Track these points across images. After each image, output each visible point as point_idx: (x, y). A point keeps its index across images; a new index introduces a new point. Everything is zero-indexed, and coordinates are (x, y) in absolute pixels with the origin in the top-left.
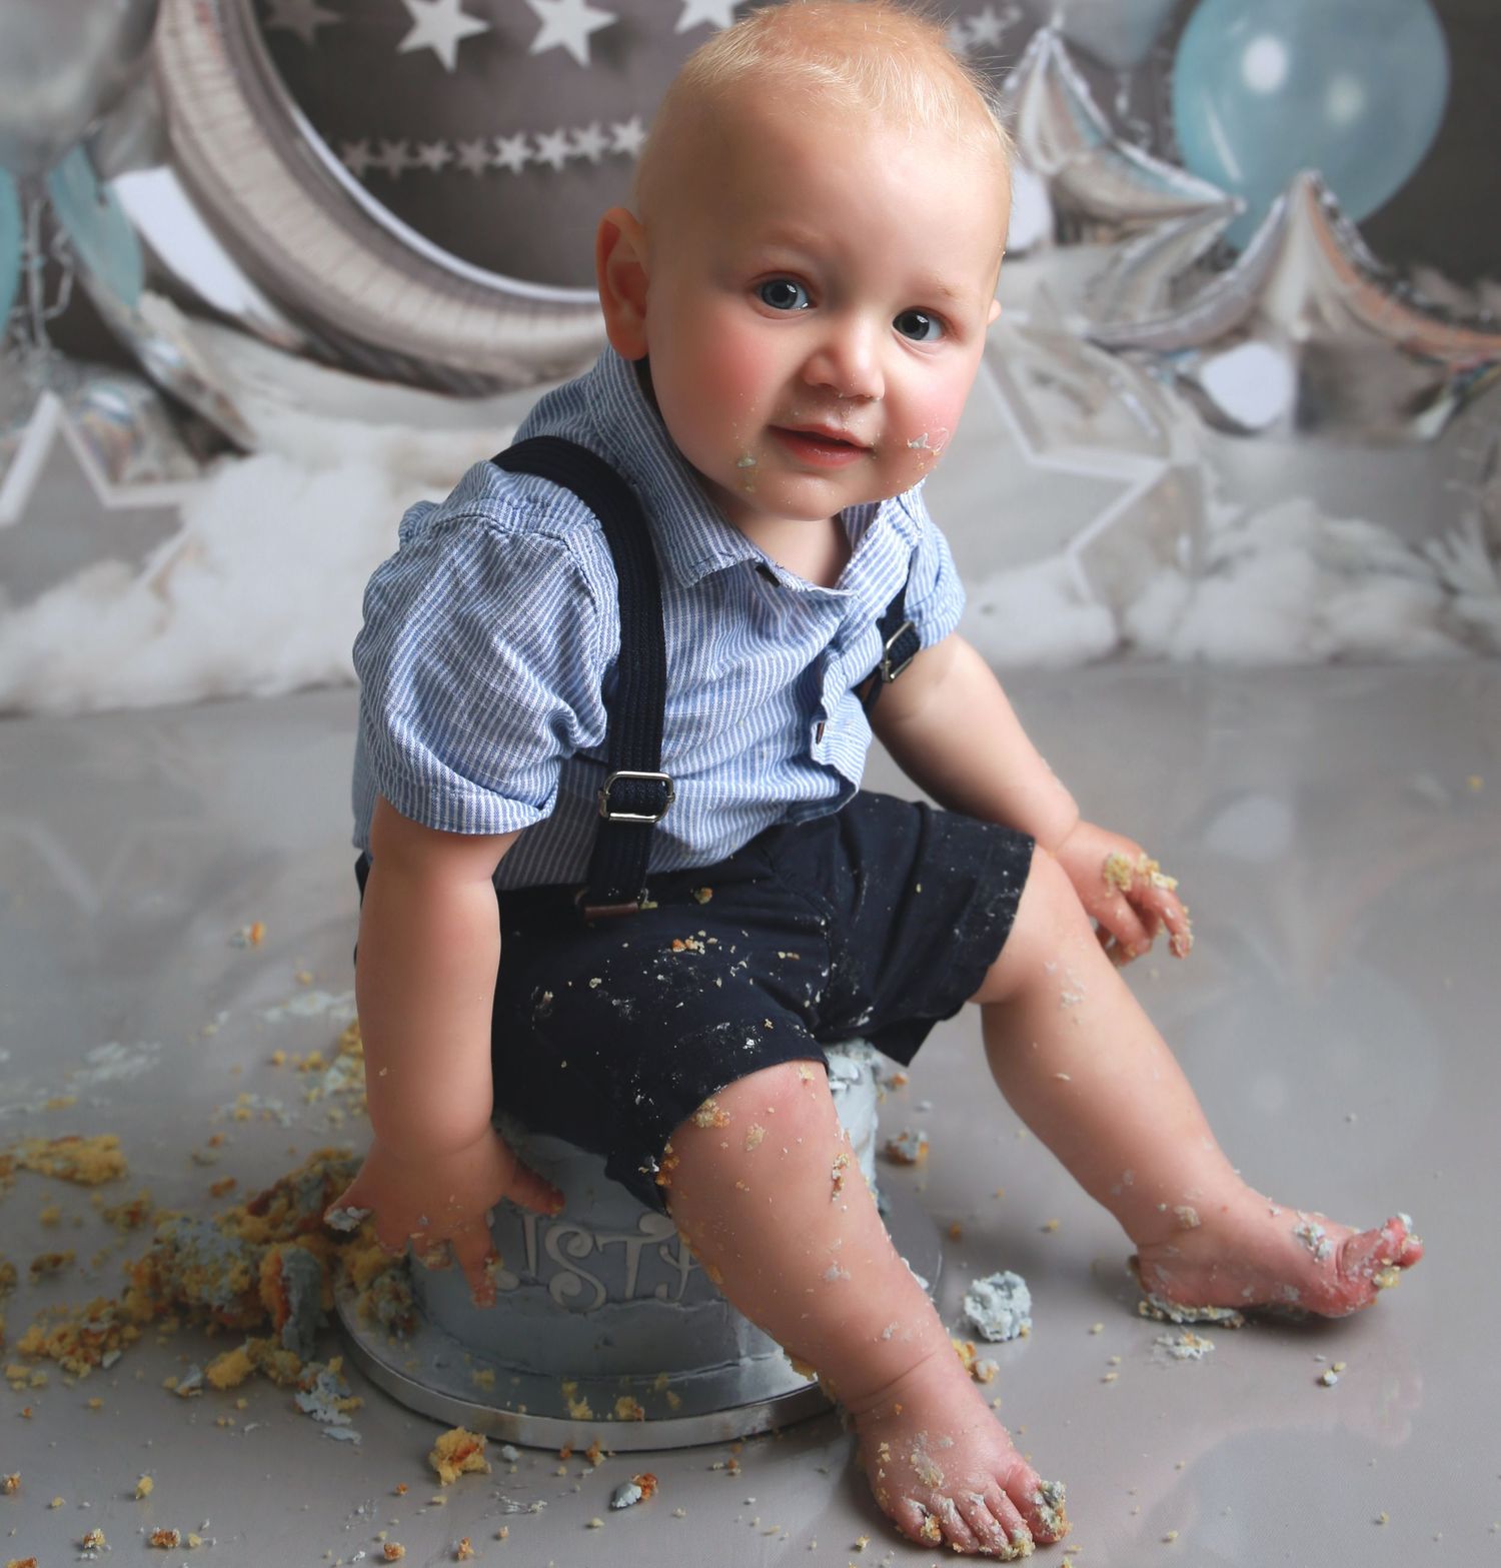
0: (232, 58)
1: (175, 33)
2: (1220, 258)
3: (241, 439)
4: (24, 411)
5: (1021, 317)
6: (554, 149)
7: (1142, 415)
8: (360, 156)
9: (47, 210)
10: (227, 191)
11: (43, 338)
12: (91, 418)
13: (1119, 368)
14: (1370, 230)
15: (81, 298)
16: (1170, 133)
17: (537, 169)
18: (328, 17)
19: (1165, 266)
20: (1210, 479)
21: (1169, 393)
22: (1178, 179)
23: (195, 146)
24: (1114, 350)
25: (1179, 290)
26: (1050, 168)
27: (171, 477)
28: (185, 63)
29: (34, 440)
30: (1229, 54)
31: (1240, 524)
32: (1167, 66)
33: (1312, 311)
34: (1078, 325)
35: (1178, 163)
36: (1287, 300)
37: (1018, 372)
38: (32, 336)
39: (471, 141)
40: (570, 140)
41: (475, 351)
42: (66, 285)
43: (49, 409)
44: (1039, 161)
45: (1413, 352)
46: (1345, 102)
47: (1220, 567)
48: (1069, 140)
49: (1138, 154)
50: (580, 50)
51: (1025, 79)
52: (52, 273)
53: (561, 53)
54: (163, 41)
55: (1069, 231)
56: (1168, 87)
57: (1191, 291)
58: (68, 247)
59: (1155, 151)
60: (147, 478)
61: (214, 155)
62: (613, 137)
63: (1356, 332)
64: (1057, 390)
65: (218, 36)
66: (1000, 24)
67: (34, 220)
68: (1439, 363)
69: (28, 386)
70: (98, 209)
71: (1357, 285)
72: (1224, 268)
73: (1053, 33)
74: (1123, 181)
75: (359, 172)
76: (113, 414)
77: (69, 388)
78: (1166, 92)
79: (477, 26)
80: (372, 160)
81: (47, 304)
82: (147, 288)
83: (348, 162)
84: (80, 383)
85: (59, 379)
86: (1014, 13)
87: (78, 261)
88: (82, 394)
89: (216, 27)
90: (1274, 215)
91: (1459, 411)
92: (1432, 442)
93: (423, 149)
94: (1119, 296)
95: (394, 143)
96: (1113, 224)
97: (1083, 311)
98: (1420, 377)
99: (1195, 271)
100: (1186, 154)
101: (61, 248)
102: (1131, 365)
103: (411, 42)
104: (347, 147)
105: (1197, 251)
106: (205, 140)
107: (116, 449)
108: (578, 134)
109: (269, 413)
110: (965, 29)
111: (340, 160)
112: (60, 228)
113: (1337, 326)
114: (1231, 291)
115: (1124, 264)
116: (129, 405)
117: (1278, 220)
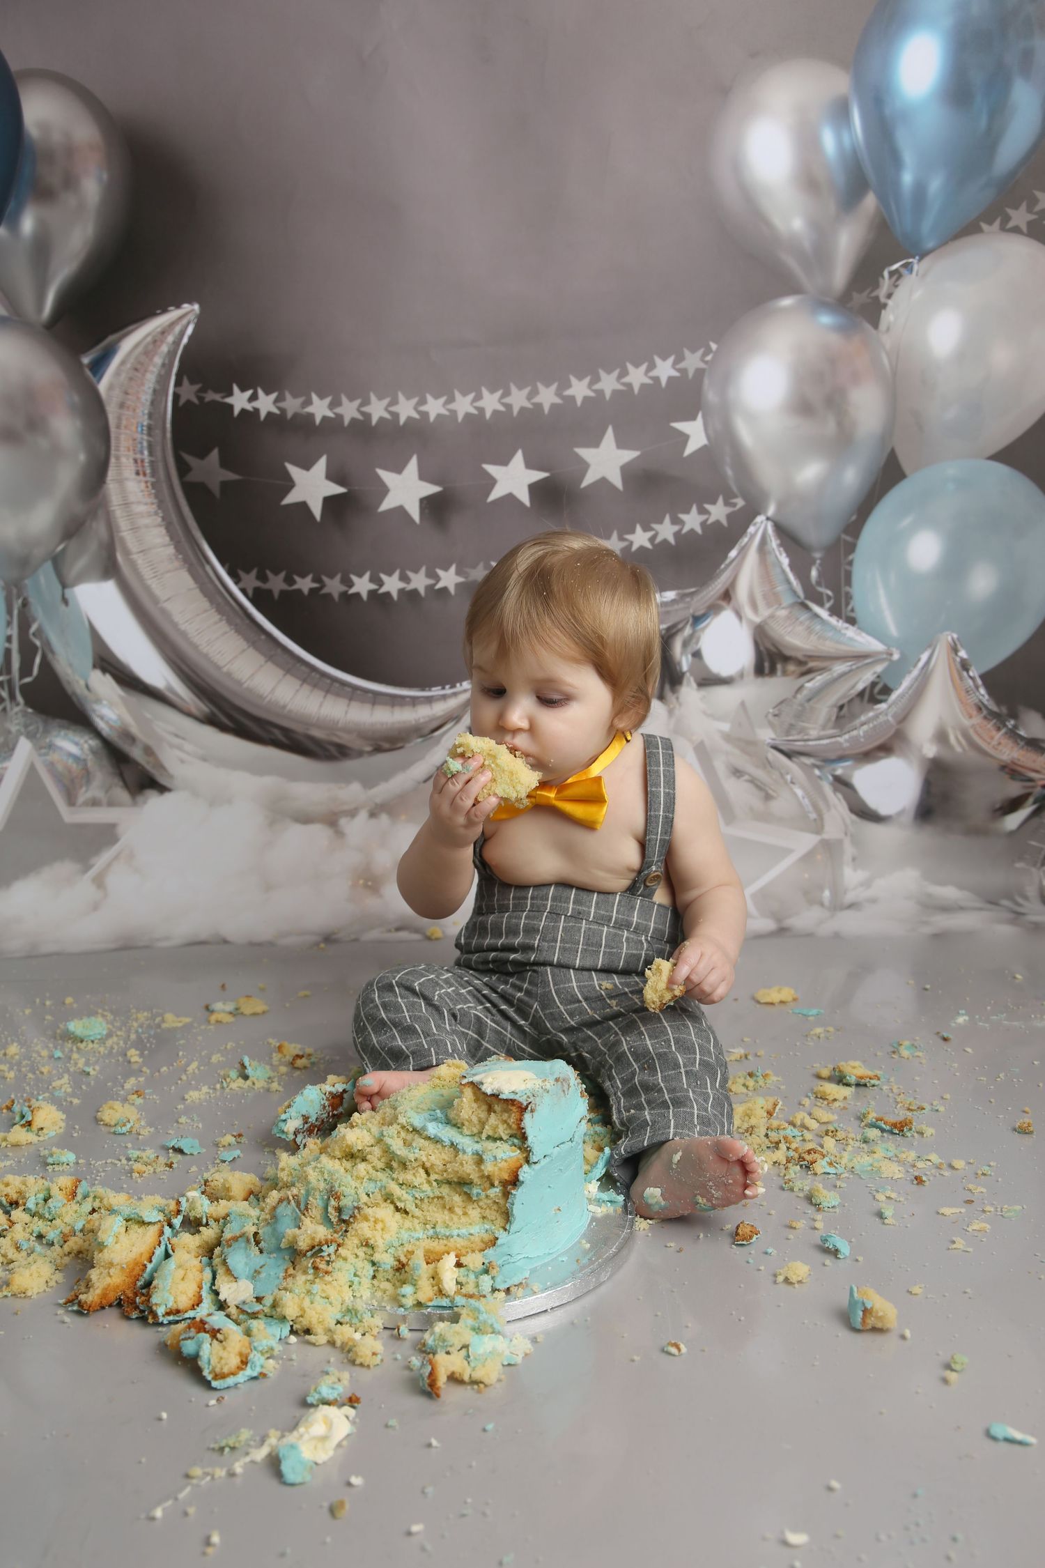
0: (161, 504)
1: (121, 481)
2: (876, 693)
3: (163, 781)
4: (5, 750)
5: (726, 727)
6: (392, 584)
7: (806, 802)
8: (251, 580)
9: (25, 604)
10: (156, 601)
11: (20, 698)
12: (54, 757)
13: (792, 767)
14: (990, 680)
15: (47, 668)
16: (849, 597)
17: (379, 599)
18: (231, 476)
19: (836, 696)
20: (849, 849)
21: (827, 789)
22: (851, 632)
23: (133, 565)
24: (789, 755)
25: (843, 715)
26: (757, 620)
27: (111, 804)
28: (126, 504)
29: (14, 770)
30: (899, 542)
32: (851, 548)
33: (941, 737)
34: (767, 735)
35: (852, 621)
36: (923, 729)
37: (720, 765)
38: (12, 697)
39: (332, 577)
40: (404, 578)
41: (332, 726)
42: (38, 660)
43: (24, 747)
44: (748, 612)
45: (1012, 771)
46: (982, 582)
48: (772, 599)
49: (823, 613)
50: (415, 512)
51: (743, 551)
52: (28, 650)
53: (401, 511)
54: (111, 486)
55: (767, 665)
56: (851, 563)
57: (853, 717)
58: (39, 633)
59: (835, 611)
60: (95, 803)
61: (146, 572)
62: (438, 579)
63: (973, 755)
64: (747, 781)
65: (149, 484)
66: (729, 510)
67: (15, 612)
68: (1031, 780)
69: (9, 732)
70: (63, 607)
71: (977, 720)
72: (880, 702)
73: (768, 519)
74: (810, 630)
75: (250, 593)
76: (70, 755)
77: (38, 736)
78: (848, 568)
79: (339, 490)
80: (258, 584)
81: (22, 676)
82: (95, 666)
83: (242, 585)
84: (46, 732)
85: (31, 728)
86: (740, 502)
87: (47, 643)
88: (48, 740)
89: (149, 478)
90: (921, 664)
91: (1035, 813)
92: (1012, 834)
93: (297, 578)
94: (799, 715)
95: (276, 573)
96: (800, 663)
97: (771, 725)
98: (1015, 789)
99: (857, 701)
100: (859, 614)
101: (34, 634)
102: (803, 767)
103: (290, 499)
104: (242, 574)
105: (860, 687)
106: (140, 560)
107: (72, 781)
108: (410, 574)
109: (182, 761)
110: (702, 511)
111: (236, 583)
112: (34, 620)
113: (959, 749)
114: (882, 719)
115: (805, 692)
116: (82, 749)
117: (923, 668)
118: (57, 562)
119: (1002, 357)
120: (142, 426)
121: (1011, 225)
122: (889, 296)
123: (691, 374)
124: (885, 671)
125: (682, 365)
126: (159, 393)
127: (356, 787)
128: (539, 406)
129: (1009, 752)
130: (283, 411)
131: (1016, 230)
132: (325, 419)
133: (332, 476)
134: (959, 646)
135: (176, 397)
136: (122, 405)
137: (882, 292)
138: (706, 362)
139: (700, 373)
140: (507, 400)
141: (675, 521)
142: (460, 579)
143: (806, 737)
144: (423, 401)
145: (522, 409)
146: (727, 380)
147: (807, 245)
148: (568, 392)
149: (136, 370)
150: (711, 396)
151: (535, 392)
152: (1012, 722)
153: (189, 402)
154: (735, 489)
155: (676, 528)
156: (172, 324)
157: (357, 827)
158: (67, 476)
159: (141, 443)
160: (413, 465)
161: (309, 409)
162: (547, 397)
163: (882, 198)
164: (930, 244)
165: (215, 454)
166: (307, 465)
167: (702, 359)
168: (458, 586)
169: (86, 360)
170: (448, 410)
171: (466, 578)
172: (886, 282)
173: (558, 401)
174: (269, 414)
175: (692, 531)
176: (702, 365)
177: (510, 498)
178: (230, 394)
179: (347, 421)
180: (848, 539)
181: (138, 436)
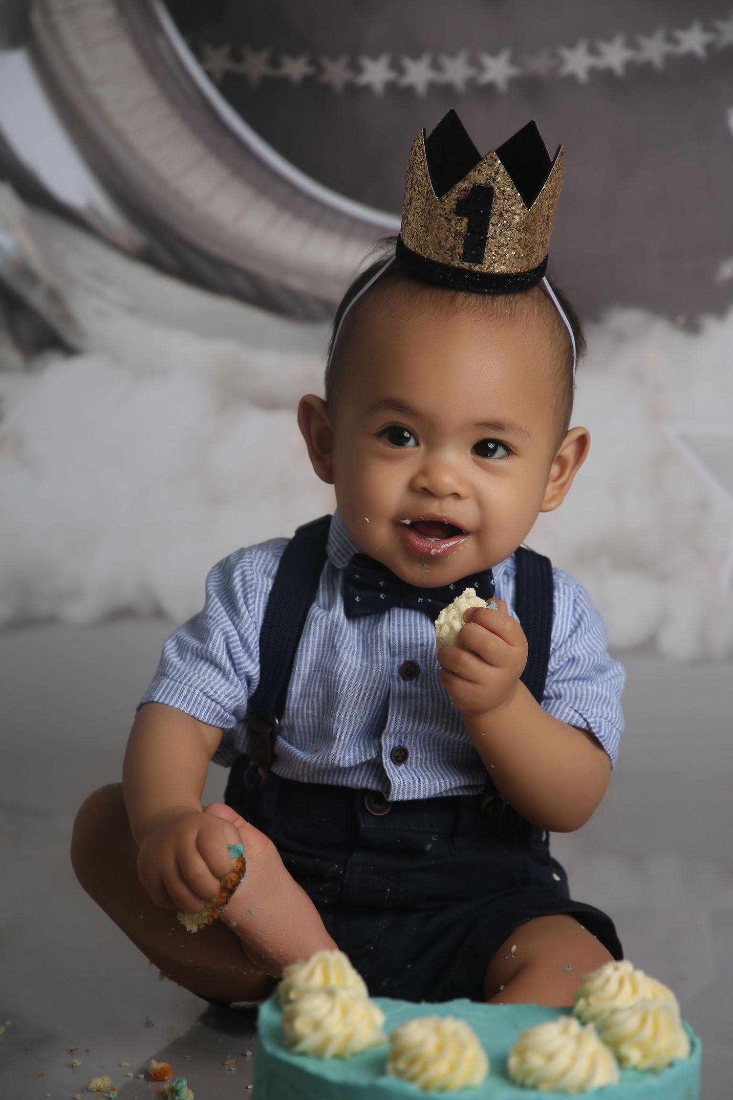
3: (71, 338)
8: (220, 60)
10: (80, 81)
23: (53, 30)
39: (335, 57)
40: (436, 66)
62: (481, 68)
75: (217, 76)
80: (232, 66)
93: (286, 60)
95: (257, 51)
108: (446, 60)
109: (102, 314)
111: (200, 62)
142: (515, 72)
168: (510, 79)
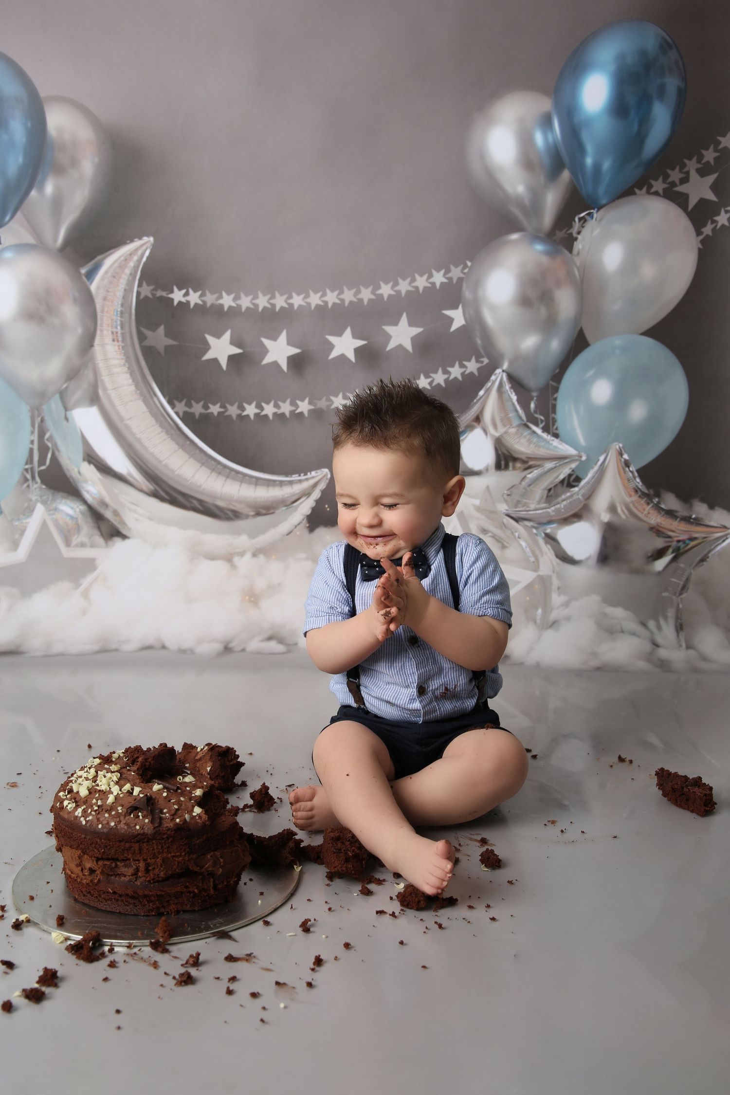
0: (127, 360)
1: (103, 345)
2: (572, 481)
3: (124, 532)
4: (29, 511)
5: (477, 502)
7: (528, 550)
8: (182, 407)
9: (42, 421)
10: (122, 419)
11: (38, 479)
12: (58, 516)
13: (519, 527)
14: (643, 473)
15: (55, 461)
16: (554, 421)
17: (261, 418)
18: (170, 342)
19: (546, 483)
20: (555, 582)
21: (541, 542)
22: (556, 442)
24: (517, 520)
25: (551, 494)
26: (497, 435)
27: (93, 546)
28: (106, 359)
29: (33, 524)
30: (585, 385)
31: (566, 605)
32: (556, 390)
33: (612, 509)
34: (503, 507)
35: (556, 436)
36: (601, 504)
37: (473, 527)
38: (33, 478)
39: (232, 404)
40: (277, 406)
41: (230, 499)
42: (49, 456)
43: (40, 509)
44: (491, 430)
45: (657, 531)
46: (638, 412)
47: (553, 625)
48: (506, 421)
49: (538, 431)
50: (284, 365)
51: (488, 391)
52: (43, 449)
53: (275, 364)
54: (97, 348)
55: (503, 463)
56: (555, 399)
57: (557, 496)
58: (51, 438)
59: (546, 429)
60: (82, 545)
61: (117, 402)
62: (297, 407)
63: (632, 520)
64: (491, 536)
65: (121, 347)
66: (479, 365)
67: (37, 426)
68: (669, 537)
69: (31, 500)
70: (65, 423)
71: (635, 498)
72: (574, 486)
73: (503, 371)
74: (530, 441)
75: (181, 414)
76: (68, 515)
77: (49, 502)
78: (554, 402)
79: (238, 351)
80: (187, 409)
81: (40, 464)
82: (84, 460)
83: (176, 409)
84: (54, 500)
85: (44, 498)
86: (486, 361)
87: (55, 445)
88: (54, 505)
89: (120, 344)
90: (599, 463)
91: (674, 559)
92: (659, 573)
93: (210, 406)
94: (524, 495)
95: (198, 402)
96: (524, 462)
97: (506, 501)
98: (660, 543)
99: (560, 486)
100: (561, 431)
101: (47, 439)
102: (526, 527)
103: (208, 356)
104: (176, 402)
105: (562, 477)
106: (113, 394)
107: (69, 531)
108: (281, 404)
109: (137, 520)
110: (462, 366)
111: (173, 409)
112: (48, 430)
113: (623, 517)
114: (575, 497)
115: (527, 480)
116: (75, 511)
117: (601, 465)
118: (63, 395)
119: (648, 271)
120: (117, 311)
121: (653, 190)
122: (579, 233)
123: (455, 281)
124: (577, 467)
125: (449, 275)
126: (128, 291)
127: (244, 538)
128: (361, 300)
129: (656, 519)
130: (204, 302)
131: (656, 193)
132: (230, 307)
133: (233, 342)
134: (623, 452)
135: (138, 293)
136: (105, 299)
137: (574, 231)
138: (465, 274)
139: (460, 280)
140: (342, 297)
141: (445, 372)
142: (311, 407)
143: (527, 509)
144: (290, 297)
145: (351, 302)
146: (477, 285)
147: (527, 201)
148: (379, 292)
149: (114, 277)
150: (467, 294)
151: (358, 292)
152: (657, 500)
153: (146, 297)
154: (482, 352)
155: (446, 376)
156: (137, 250)
157: (245, 563)
158: (71, 341)
159: (116, 322)
160: (283, 336)
161: (221, 302)
162: (366, 295)
163: (574, 173)
164: (604, 202)
165: (161, 329)
166: (218, 336)
167: (462, 271)
168: (309, 411)
169: (83, 271)
170: (306, 302)
171: (315, 406)
172: (577, 225)
173: (373, 297)
174: (196, 304)
175: (456, 378)
176: (462, 275)
177: (343, 357)
178: (172, 292)
179: (243, 309)
180: (554, 384)
181: (114, 318)
